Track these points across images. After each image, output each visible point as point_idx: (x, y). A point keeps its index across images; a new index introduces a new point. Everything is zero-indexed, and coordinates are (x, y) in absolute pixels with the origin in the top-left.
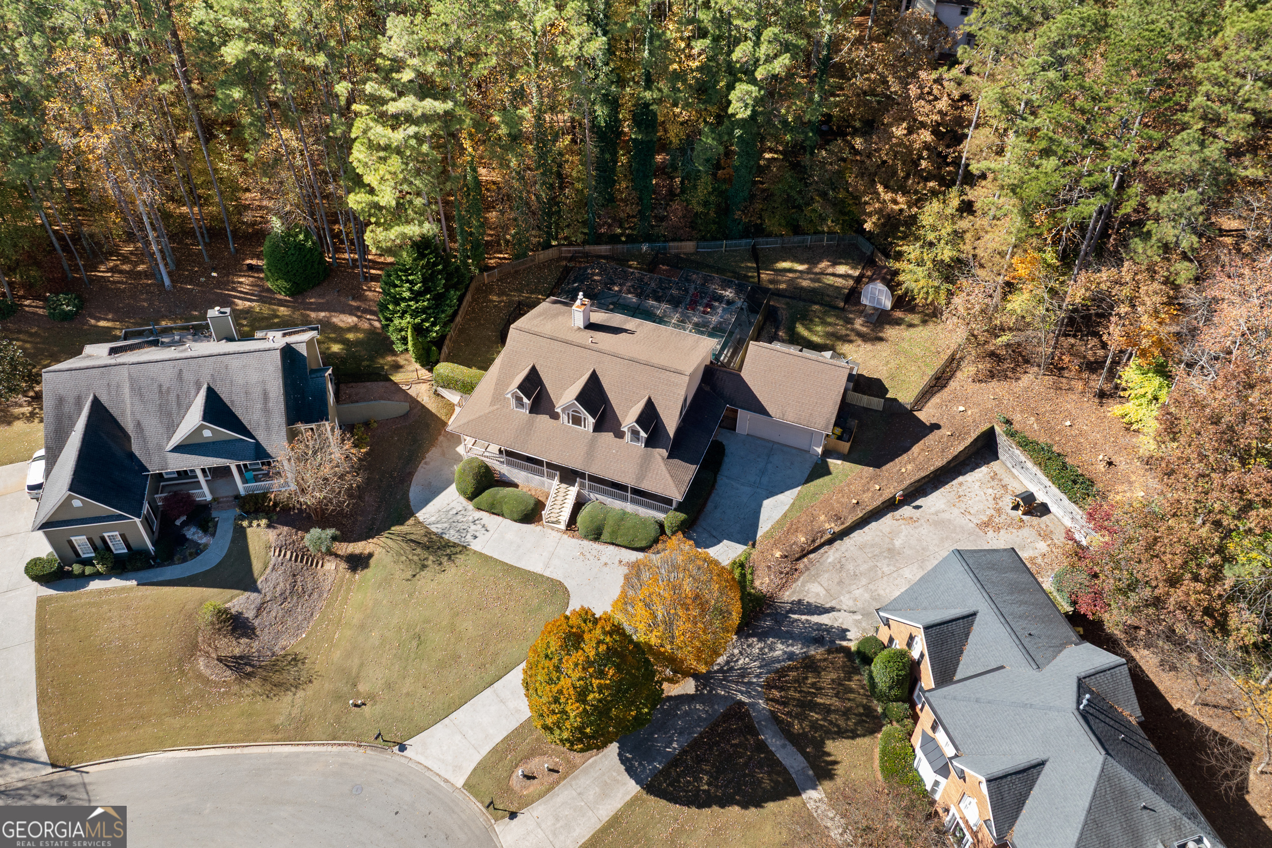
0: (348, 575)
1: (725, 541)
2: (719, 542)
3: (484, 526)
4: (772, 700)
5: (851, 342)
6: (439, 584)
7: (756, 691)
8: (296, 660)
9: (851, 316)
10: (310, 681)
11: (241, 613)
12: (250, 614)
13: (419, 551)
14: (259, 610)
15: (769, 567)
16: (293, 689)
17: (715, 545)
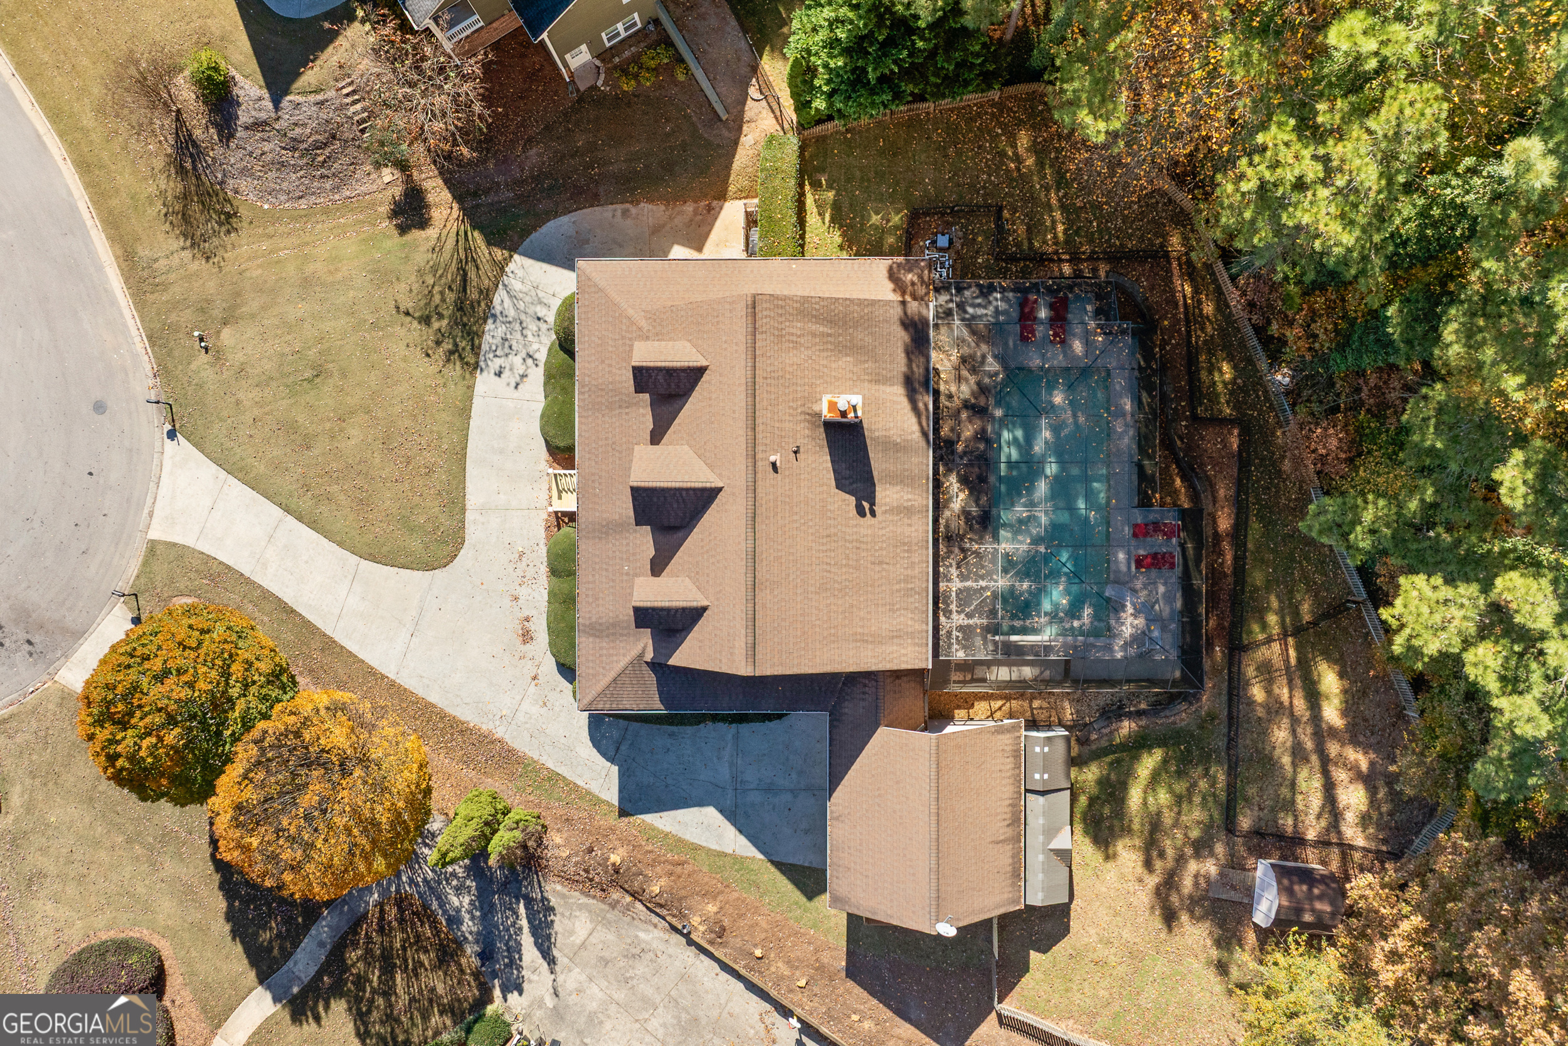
0: (384, 209)
1: (615, 769)
2: (612, 760)
3: (523, 376)
4: (382, 911)
5: (1148, 865)
6: (405, 359)
7: (389, 884)
8: (228, 219)
9: (1220, 849)
10: (208, 259)
11: (239, 104)
12: (244, 117)
13: (451, 297)
14: (258, 125)
15: (590, 850)
16: (188, 243)
17: (604, 754)
